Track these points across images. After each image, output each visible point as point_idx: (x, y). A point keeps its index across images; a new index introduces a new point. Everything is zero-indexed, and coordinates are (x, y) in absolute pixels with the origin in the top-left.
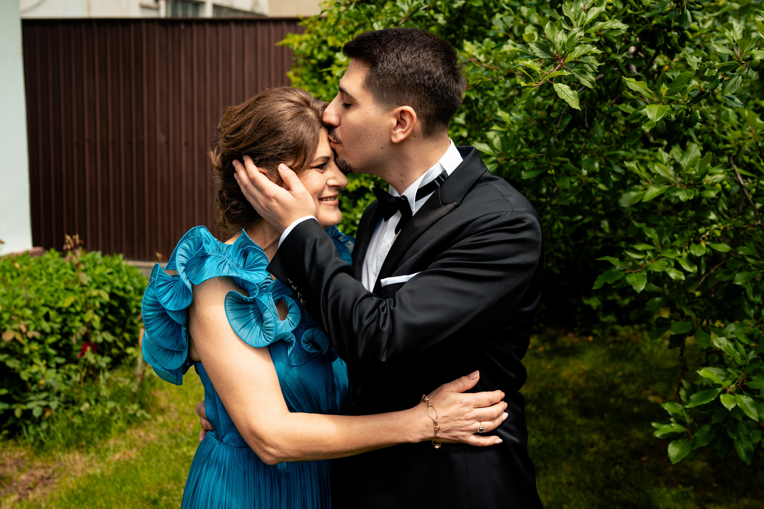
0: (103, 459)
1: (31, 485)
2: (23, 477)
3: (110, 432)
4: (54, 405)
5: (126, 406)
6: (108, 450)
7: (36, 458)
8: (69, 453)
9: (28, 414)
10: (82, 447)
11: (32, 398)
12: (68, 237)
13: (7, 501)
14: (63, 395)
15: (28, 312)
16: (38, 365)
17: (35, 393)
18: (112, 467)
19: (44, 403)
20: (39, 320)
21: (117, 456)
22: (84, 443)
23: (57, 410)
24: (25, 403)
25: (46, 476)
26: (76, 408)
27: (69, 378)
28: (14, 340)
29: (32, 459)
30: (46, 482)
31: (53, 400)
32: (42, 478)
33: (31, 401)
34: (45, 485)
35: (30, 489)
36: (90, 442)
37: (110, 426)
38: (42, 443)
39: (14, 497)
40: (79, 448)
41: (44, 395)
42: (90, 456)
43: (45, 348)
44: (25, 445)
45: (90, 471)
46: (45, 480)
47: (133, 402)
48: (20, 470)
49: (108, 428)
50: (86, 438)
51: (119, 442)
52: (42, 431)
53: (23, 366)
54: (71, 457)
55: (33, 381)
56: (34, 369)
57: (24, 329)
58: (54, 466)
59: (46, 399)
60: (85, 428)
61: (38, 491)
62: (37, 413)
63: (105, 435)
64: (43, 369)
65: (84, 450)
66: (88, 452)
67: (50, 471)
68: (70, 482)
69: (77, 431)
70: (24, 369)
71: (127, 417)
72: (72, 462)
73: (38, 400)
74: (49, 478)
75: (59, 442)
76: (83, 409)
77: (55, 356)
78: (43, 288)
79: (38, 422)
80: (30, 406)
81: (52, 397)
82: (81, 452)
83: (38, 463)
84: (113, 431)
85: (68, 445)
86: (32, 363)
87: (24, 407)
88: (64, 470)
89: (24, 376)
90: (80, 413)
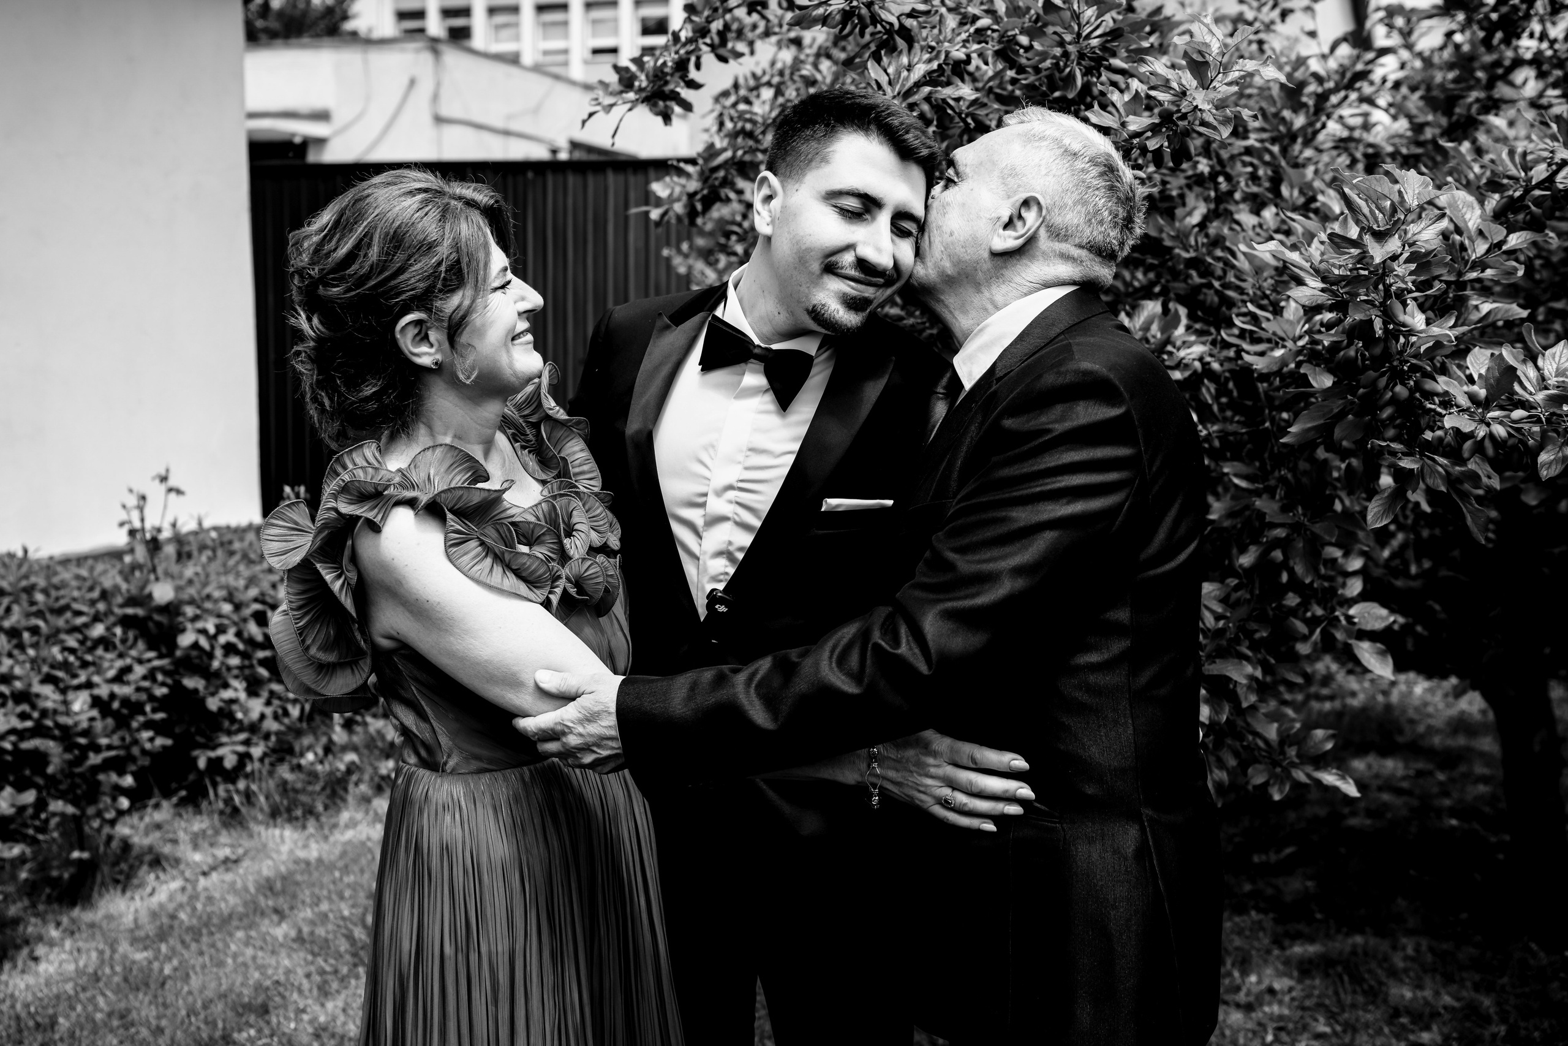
0: (326, 838)
1: (205, 868)
2: (197, 857)
3: (344, 800)
4: (257, 751)
5: (377, 764)
6: (335, 826)
7: (224, 832)
8: (275, 826)
9: (216, 764)
10: (297, 819)
11: (224, 739)
12: (287, 489)
13: (164, 887)
14: (273, 738)
15: (227, 608)
16: (236, 690)
17: (229, 733)
18: (337, 851)
19: (241, 749)
20: (245, 620)
21: (349, 834)
22: (299, 812)
23: (261, 760)
24: (214, 748)
25: (234, 857)
26: (295, 761)
27: (286, 713)
28: (196, 645)
29: (217, 833)
30: (230, 865)
31: (257, 744)
32: (226, 860)
33: (222, 745)
34: (227, 870)
35: (204, 874)
36: (310, 812)
37: (346, 790)
38: (236, 811)
39: (176, 885)
40: (291, 819)
41: (242, 736)
42: (307, 832)
43: (252, 666)
44: (211, 813)
45: (301, 854)
46: (229, 863)
47: (388, 757)
48: (196, 847)
49: (341, 792)
50: (303, 805)
51: (359, 816)
52: (238, 791)
53: (212, 689)
54: (277, 832)
55: (226, 712)
56: (227, 694)
57: (212, 630)
58: (247, 843)
59: (247, 743)
60: (303, 791)
61: (214, 876)
62: (230, 762)
63: (335, 804)
64: (242, 696)
65: (299, 824)
66: (304, 827)
67: (240, 851)
68: (267, 869)
69: (291, 794)
70: (213, 694)
71: (377, 779)
72: (278, 840)
73: (234, 743)
74: (236, 861)
75: (261, 810)
76: (303, 762)
77: (270, 680)
78: (261, 576)
79: (231, 776)
80: (220, 752)
81: (255, 739)
82: (295, 828)
83: (224, 838)
84: (350, 799)
85: (274, 814)
86: (226, 686)
87: (212, 754)
88: (263, 850)
89: (213, 704)
90: (299, 767)
